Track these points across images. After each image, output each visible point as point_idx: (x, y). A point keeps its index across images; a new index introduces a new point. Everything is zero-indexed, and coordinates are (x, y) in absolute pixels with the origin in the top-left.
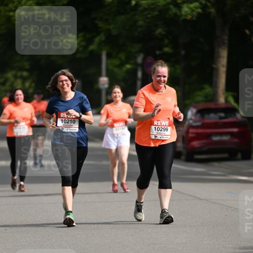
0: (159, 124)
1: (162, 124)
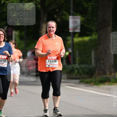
0: (51, 59)
1: (53, 59)
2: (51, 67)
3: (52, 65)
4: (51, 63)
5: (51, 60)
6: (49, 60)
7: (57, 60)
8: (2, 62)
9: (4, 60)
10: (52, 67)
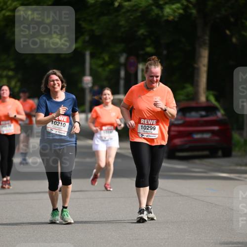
1: (149, 123)
2: (146, 137)
3: (147, 135)
4: (146, 130)
5: (147, 126)
6: (143, 125)
7: (157, 127)
8: (60, 127)
9: (63, 123)
10: (148, 137)
